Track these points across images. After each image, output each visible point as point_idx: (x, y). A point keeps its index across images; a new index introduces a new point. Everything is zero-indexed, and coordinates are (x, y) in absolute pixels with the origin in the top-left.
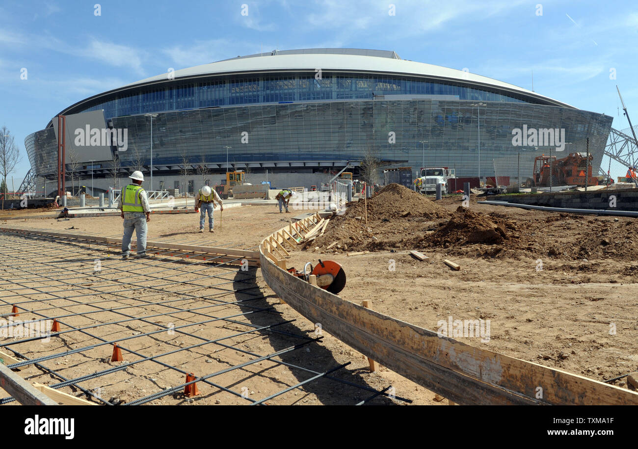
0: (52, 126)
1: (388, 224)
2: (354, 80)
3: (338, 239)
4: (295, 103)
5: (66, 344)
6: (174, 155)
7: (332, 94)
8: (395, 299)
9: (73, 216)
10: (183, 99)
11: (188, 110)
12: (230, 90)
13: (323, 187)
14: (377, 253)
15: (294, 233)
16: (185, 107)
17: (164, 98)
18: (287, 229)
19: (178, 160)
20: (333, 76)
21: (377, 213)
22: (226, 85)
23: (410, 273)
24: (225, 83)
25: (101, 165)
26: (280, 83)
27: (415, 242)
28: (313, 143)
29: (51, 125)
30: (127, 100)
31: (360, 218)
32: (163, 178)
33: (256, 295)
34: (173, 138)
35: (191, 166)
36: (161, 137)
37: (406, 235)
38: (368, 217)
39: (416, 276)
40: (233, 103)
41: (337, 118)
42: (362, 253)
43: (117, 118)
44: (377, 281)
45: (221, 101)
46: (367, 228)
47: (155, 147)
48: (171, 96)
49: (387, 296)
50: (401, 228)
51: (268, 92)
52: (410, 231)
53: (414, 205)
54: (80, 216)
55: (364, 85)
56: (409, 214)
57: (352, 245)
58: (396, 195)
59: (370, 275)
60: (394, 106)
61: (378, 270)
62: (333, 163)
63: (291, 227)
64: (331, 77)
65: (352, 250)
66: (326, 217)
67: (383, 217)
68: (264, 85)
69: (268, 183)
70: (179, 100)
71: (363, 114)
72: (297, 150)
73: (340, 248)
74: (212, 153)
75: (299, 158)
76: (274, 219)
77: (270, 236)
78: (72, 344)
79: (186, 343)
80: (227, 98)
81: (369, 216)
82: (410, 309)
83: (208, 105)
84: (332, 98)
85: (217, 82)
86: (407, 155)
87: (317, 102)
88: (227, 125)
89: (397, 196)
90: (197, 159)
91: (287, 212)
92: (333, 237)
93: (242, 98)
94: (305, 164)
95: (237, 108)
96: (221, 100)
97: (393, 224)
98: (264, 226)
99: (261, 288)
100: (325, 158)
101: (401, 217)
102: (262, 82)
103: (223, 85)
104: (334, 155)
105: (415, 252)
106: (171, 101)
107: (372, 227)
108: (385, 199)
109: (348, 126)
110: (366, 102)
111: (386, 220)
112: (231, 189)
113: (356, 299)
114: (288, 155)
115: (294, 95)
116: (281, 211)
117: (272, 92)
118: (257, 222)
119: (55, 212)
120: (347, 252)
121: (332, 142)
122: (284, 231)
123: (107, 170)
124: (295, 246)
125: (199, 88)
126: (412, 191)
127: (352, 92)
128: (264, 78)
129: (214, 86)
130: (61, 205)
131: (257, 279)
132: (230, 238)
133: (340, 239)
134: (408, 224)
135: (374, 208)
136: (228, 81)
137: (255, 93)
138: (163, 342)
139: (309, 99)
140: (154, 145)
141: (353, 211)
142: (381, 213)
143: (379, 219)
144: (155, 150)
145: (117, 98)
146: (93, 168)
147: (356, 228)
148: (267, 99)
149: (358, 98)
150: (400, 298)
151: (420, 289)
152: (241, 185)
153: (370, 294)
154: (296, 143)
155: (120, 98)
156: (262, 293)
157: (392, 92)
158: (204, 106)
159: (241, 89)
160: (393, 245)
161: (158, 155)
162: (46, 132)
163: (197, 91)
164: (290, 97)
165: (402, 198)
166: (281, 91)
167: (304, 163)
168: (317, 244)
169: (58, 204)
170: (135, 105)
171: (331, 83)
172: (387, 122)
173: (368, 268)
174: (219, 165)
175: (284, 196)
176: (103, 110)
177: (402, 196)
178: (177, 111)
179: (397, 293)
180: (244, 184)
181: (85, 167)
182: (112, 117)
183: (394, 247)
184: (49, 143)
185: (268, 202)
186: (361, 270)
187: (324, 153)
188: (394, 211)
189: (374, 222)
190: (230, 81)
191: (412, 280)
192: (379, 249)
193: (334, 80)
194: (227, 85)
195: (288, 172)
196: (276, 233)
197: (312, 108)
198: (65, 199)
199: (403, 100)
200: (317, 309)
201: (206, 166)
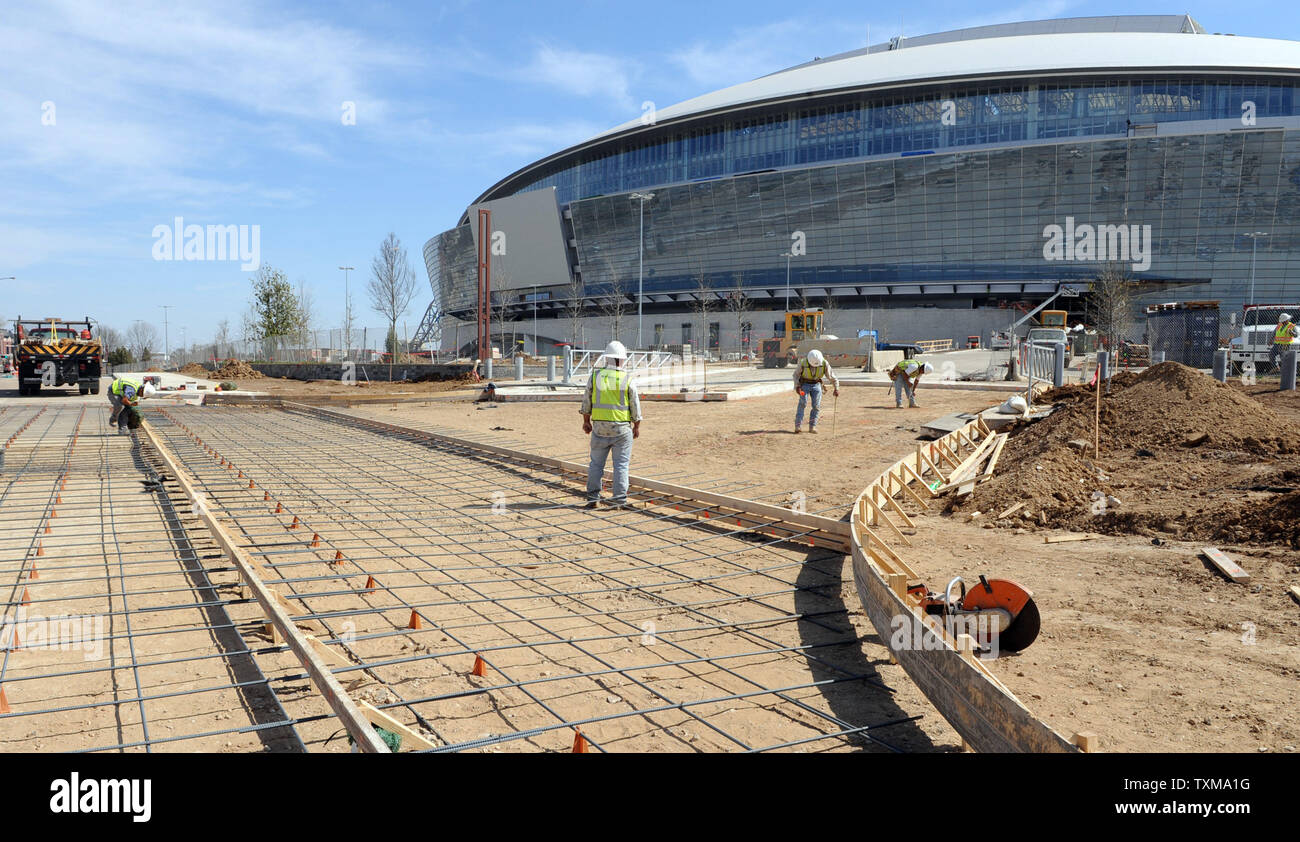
0: (468, 221)
1: (1152, 464)
2: (1081, 93)
3: (1025, 496)
4: (938, 152)
5: (495, 706)
6: (683, 273)
7: (1025, 129)
8: (1154, 688)
9: (502, 399)
10: (702, 159)
11: (713, 179)
12: (797, 133)
13: (996, 340)
14: (1118, 540)
15: (925, 467)
16: (707, 173)
17: (666, 158)
18: (910, 460)
19: (689, 282)
20: (1030, 87)
21: (1123, 433)
22: (789, 122)
23: (1198, 616)
24: (786, 120)
25: (550, 293)
26: (907, 109)
27: (1216, 524)
28: (976, 240)
29: (465, 220)
30: (598, 166)
31: (1081, 443)
32: (660, 318)
33: (841, 632)
34: (682, 237)
35: (715, 293)
36: (659, 236)
37: (1194, 496)
38: (1101, 441)
39: (1212, 623)
40: (803, 161)
41: (1036, 183)
42: (1082, 536)
43: (580, 203)
44: (1113, 626)
45: (778, 158)
46: (1097, 471)
47: (647, 255)
48: (679, 153)
49: (1136, 674)
50: (1184, 477)
51: (879, 131)
52: (1204, 487)
53: (1221, 416)
54: (516, 399)
55: (1107, 101)
56: (1205, 439)
57: (1059, 513)
58: (1175, 390)
59: (1097, 607)
60: (1181, 149)
61: (1118, 594)
62: (1023, 286)
63: (920, 456)
64: (1026, 89)
65: (1058, 526)
66: (1001, 427)
67: (1138, 444)
68: (871, 118)
69: (873, 333)
70: (694, 160)
71: (1102, 170)
72: (940, 258)
73: (1029, 519)
74: (757, 268)
75: (942, 275)
76: (883, 422)
77: (874, 484)
78: (506, 707)
79: (702, 738)
80: (791, 150)
81: (1103, 437)
82: (1191, 723)
83: (752, 167)
84: (1025, 138)
85: (771, 118)
86: (1209, 265)
87: (989, 148)
88: (789, 208)
89: (1177, 394)
90: (725, 280)
91: (912, 406)
92: (1015, 491)
93: (821, 147)
94: (955, 290)
95: (811, 170)
96: (778, 156)
97: (1162, 463)
98: (862, 442)
99: (852, 614)
100: (1004, 274)
101: (1183, 445)
102: (867, 110)
103: (782, 124)
104: (1025, 267)
105: (1214, 553)
106: (680, 162)
107: (1110, 470)
108: (1145, 398)
109: (1063, 199)
110: (1108, 143)
111: (1144, 454)
112: (795, 347)
113: (1061, 674)
114: (921, 268)
115: (938, 135)
116: (898, 403)
117: (889, 132)
118: (847, 430)
119: (473, 392)
120: (1048, 531)
121: (1022, 238)
122: (904, 468)
123: (561, 302)
124: (926, 503)
125: (734, 132)
126: (1219, 382)
127: (1075, 122)
128: (870, 102)
129: (766, 125)
130: (483, 377)
131: (843, 586)
132: (789, 469)
133: (1031, 497)
134: (1200, 468)
135: (1117, 419)
136: (794, 114)
137: (850, 136)
138: (661, 727)
139: (971, 142)
140: (646, 251)
141: (1064, 424)
142: (1133, 433)
143: (1128, 446)
144: (647, 262)
145: (579, 162)
146: (535, 299)
147: (1071, 470)
148: (876, 147)
149: (1089, 134)
150: (1168, 687)
151: (1219, 665)
152: (816, 338)
153: (1095, 663)
154: (938, 242)
155: (585, 163)
156: (852, 629)
157: (1179, 115)
158: (744, 170)
159: (822, 129)
160: (1160, 524)
161: (652, 272)
162: (458, 232)
163: (729, 140)
164: (928, 140)
165: (1188, 398)
166: (907, 129)
167: (955, 287)
168: (976, 504)
169: (479, 373)
170: (612, 175)
171: (1026, 102)
172: (1161, 188)
173: (1096, 587)
174: (771, 292)
175: (908, 372)
176: (554, 188)
177: (1191, 395)
178: (691, 182)
179: (1162, 670)
180: (822, 337)
181: (522, 297)
182: (571, 199)
183: (1162, 529)
184: (462, 254)
185: (871, 377)
186: (1075, 588)
187: (1003, 263)
188: (1167, 429)
189: (1116, 454)
190: (797, 114)
191: (1200, 636)
192: (1124, 531)
193: (1033, 95)
194: (792, 123)
195: (916, 306)
196: (886, 474)
197: (978, 163)
198: (490, 366)
199: (1206, 133)
200: (969, 710)
201: (746, 293)
